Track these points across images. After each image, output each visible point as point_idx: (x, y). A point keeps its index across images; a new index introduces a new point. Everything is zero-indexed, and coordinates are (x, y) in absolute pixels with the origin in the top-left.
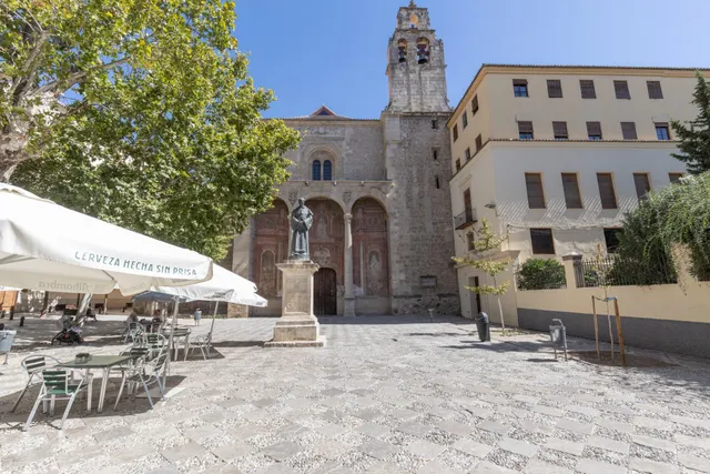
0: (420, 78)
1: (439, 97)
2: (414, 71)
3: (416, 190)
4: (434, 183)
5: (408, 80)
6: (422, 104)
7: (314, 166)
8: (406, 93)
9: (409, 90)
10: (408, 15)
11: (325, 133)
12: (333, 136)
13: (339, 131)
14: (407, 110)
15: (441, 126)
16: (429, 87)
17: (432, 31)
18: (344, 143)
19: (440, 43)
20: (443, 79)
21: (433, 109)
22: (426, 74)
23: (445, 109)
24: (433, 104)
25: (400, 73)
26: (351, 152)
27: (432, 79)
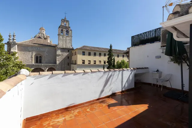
0: (66, 39)
1: (70, 44)
2: (65, 37)
3: (63, 66)
4: (67, 64)
5: (63, 39)
6: (66, 45)
7: (36, 58)
8: (62, 42)
9: (63, 42)
10: (64, 21)
11: (40, 49)
12: (42, 50)
13: (44, 49)
14: (62, 47)
15: (70, 51)
16: (68, 41)
17: (70, 27)
18: (45, 52)
19: (71, 30)
20: (71, 40)
21: (68, 47)
22: (67, 38)
23: (71, 48)
24: (69, 46)
25: (61, 37)
26: (47, 55)
27: (69, 39)
